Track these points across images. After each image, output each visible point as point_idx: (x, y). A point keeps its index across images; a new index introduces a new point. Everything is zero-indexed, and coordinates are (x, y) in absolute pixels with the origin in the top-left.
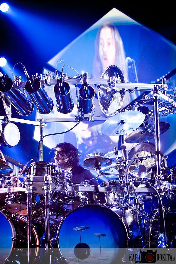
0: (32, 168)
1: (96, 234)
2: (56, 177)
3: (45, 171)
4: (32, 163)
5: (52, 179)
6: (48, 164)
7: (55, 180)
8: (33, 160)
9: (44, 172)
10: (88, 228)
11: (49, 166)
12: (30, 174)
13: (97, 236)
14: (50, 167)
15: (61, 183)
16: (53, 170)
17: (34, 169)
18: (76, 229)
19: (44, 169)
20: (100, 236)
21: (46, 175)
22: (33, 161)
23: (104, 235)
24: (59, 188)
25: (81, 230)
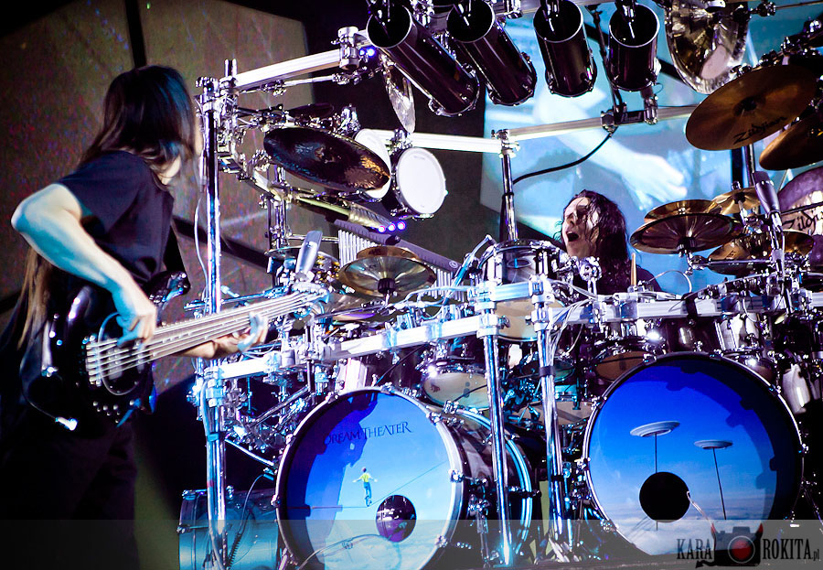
0: (491, 262)
1: (701, 443)
2: (563, 282)
3: (530, 267)
4: (490, 249)
5: (554, 289)
6: (537, 247)
7: (562, 293)
8: (491, 238)
9: (526, 271)
10: (674, 426)
11: (540, 250)
12: (486, 279)
13: (705, 448)
14: (545, 254)
15: (582, 297)
16: (554, 263)
17: (496, 264)
18: (639, 431)
19: (527, 262)
20: (714, 448)
21: (534, 278)
22: (490, 243)
23: (728, 444)
24: (575, 314)
25: (656, 433)
